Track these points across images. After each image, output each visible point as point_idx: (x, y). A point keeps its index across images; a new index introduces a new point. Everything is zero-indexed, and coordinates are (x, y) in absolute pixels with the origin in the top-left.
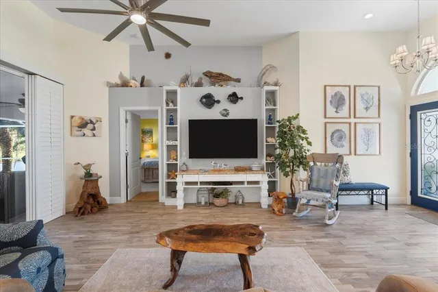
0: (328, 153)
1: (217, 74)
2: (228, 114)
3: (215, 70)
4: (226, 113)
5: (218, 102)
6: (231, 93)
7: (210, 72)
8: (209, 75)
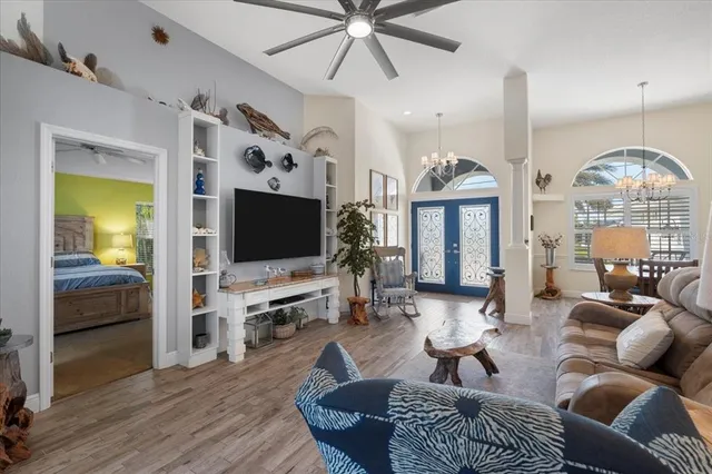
0: (389, 245)
1: (260, 115)
2: (278, 187)
3: (259, 107)
4: (275, 183)
5: (270, 164)
6: (284, 154)
7: (250, 108)
8: (245, 110)
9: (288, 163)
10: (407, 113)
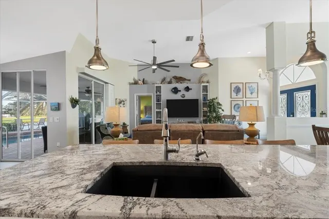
0: (232, 115)
1: (179, 77)
4: (183, 96)
5: (180, 91)
6: (186, 86)
7: (176, 76)
8: (175, 78)
9: (187, 89)
10: (250, 52)
